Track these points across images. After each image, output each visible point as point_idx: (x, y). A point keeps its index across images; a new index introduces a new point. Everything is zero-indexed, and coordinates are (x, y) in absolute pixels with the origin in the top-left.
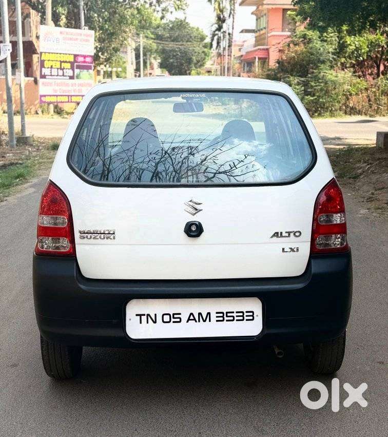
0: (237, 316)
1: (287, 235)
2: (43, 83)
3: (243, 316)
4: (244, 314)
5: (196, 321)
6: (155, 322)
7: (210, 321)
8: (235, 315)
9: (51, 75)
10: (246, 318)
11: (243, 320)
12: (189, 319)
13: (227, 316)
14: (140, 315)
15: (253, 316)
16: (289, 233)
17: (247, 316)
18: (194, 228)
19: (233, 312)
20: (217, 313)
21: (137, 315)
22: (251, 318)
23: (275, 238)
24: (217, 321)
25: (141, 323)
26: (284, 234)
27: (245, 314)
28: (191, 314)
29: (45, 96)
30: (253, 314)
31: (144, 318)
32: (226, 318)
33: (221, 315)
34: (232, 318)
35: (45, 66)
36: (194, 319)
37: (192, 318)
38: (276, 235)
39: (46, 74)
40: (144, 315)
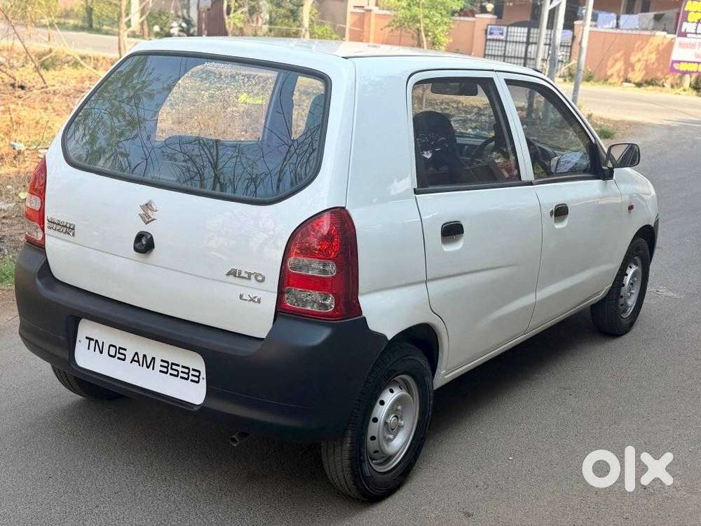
0: (182, 372)
1: (246, 276)
2: (680, 44)
3: (188, 374)
4: (189, 372)
5: (140, 365)
6: (101, 352)
7: (153, 369)
8: (180, 369)
9: (696, 33)
10: (191, 377)
11: (187, 379)
12: (133, 360)
13: (172, 369)
14: (90, 339)
15: (198, 377)
16: (250, 274)
17: (192, 375)
18: (144, 241)
19: (178, 365)
20: (162, 361)
21: (87, 338)
22: (196, 379)
23: (231, 277)
24: (161, 371)
25: (89, 349)
26: (243, 274)
27: (192, 372)
28: (136, 353)
29: (679, 62)
30: (200, 375)
31: (92, 343)
32: (170, 371)
33: (166, 365)
34: (176, 373)
35: (689, 19)
36: (138, 361)
37: (136, 358)
38: (233, 273)
39: (687, 31)
40: (93, 340)
